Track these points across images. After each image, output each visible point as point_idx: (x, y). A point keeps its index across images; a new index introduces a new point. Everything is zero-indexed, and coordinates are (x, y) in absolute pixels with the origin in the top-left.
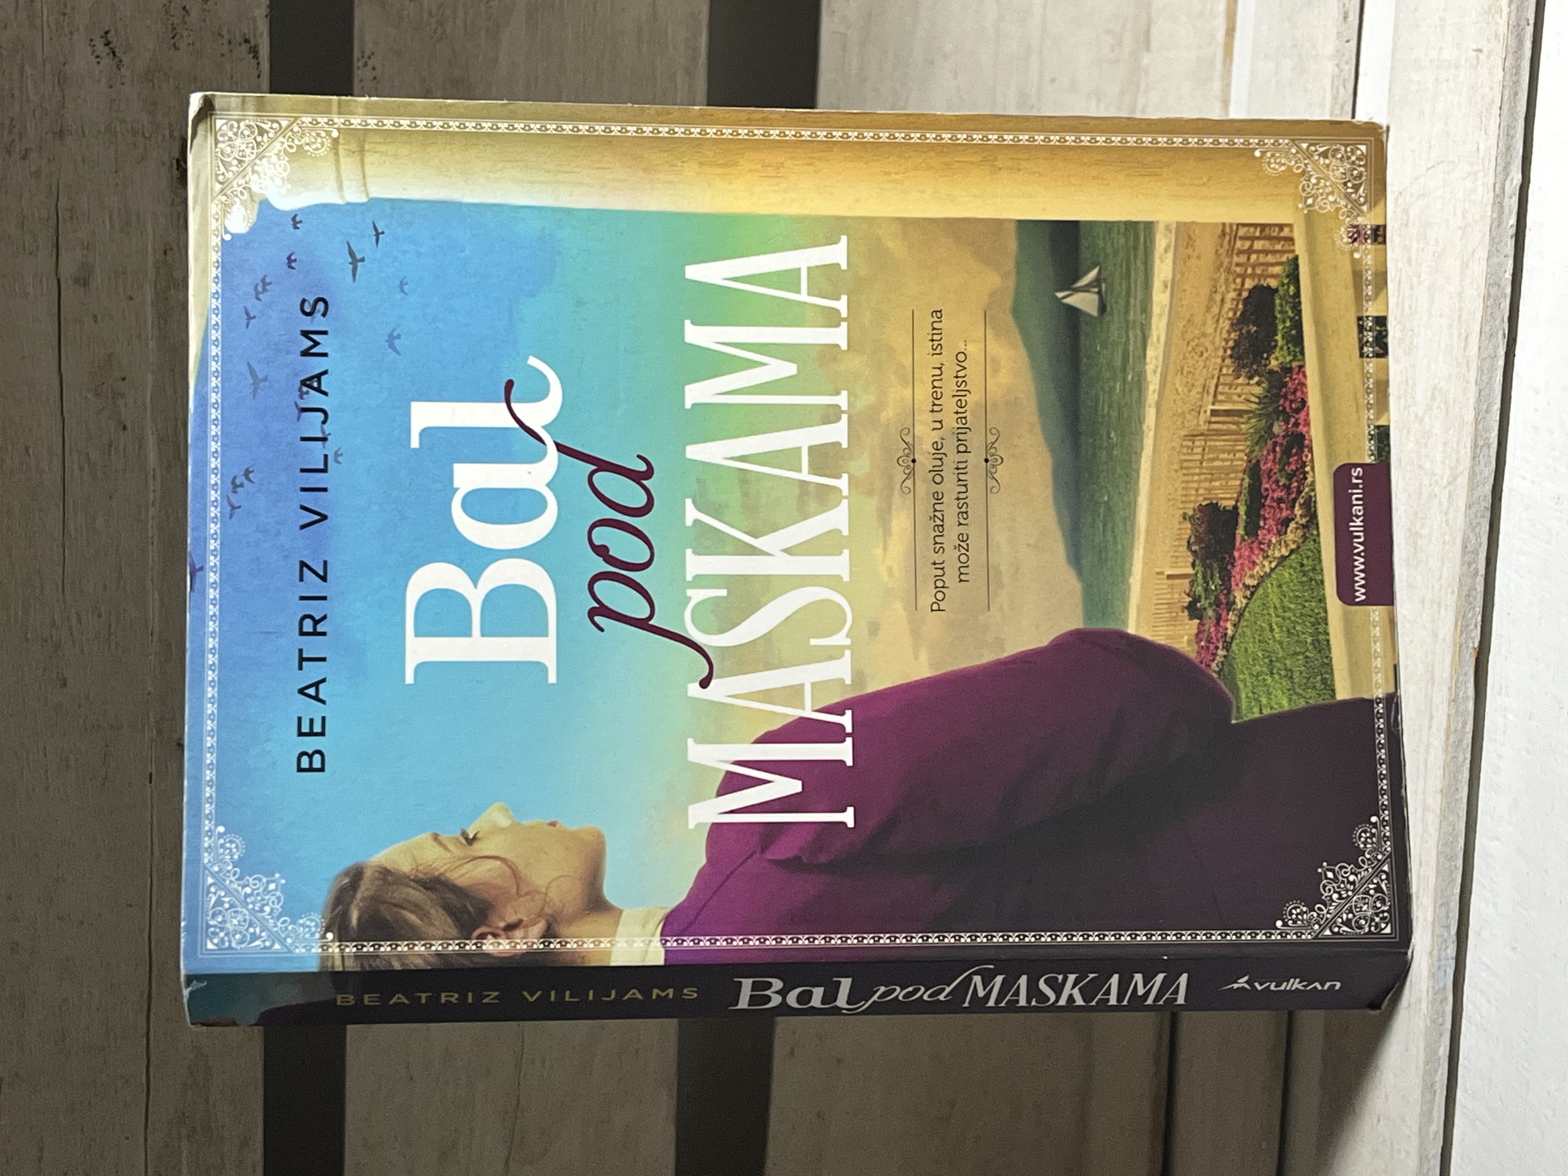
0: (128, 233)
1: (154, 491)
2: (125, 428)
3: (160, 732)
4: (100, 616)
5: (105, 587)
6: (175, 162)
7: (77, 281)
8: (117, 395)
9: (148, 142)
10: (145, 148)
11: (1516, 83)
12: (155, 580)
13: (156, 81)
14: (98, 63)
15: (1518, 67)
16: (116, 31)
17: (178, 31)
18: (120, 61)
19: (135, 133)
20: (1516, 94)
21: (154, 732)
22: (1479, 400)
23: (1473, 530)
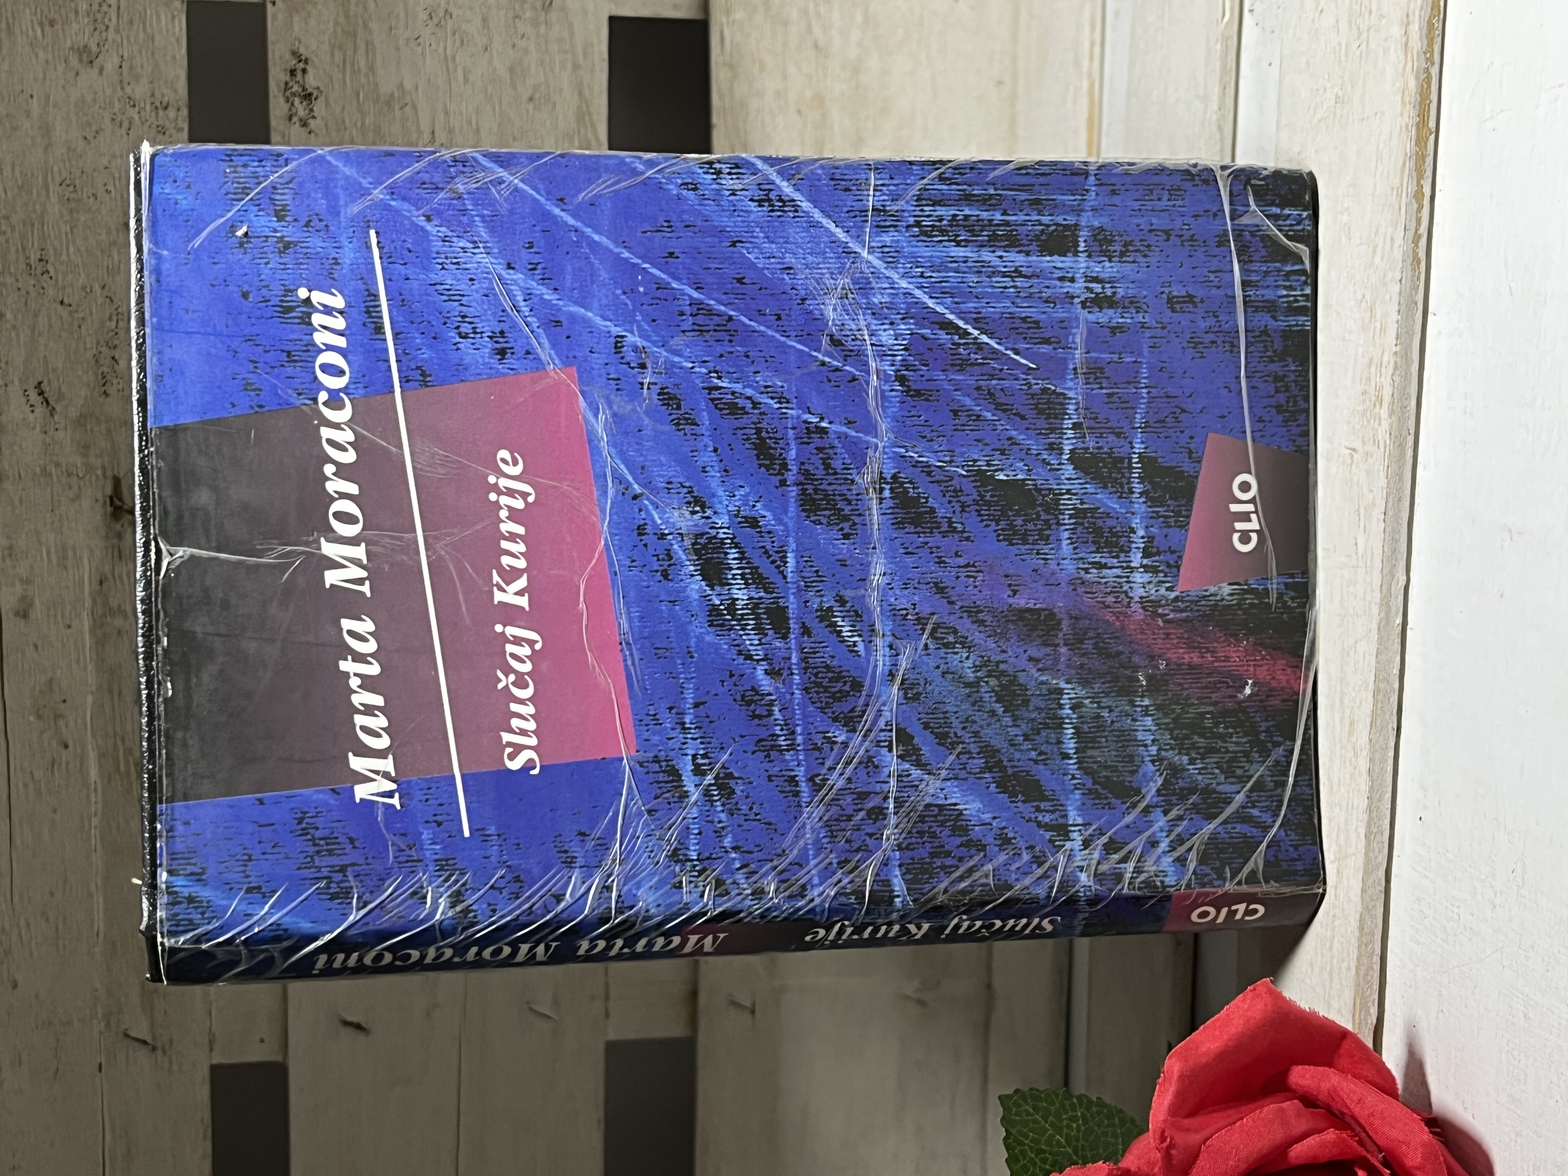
0: (65, 568)
1: (96, 803)
2: (66, 746)
3: (108, 1024)
4: (47, 920)
5: (52, 894)
6: (108, 500)
7: (17, 614)
8: (58, 716)
9: (82, 483)
10: (80, 488)
11: (1400, 490)
12: (99, 884)
13: (89, 427)
14: (33, 411)
15: (1401, 476)
16: (49, 381)
17: (108, 377)
18: (54, 409)
19: (69, 475)
20: (1400, 500)
21: (103, 1024)
22: (1371, 788)
23: (1369, 911)
